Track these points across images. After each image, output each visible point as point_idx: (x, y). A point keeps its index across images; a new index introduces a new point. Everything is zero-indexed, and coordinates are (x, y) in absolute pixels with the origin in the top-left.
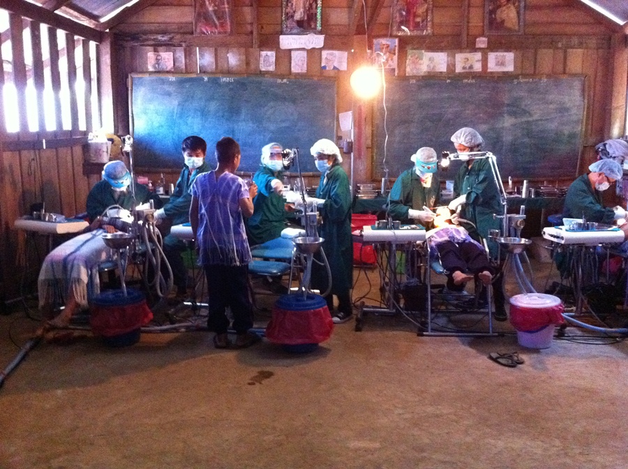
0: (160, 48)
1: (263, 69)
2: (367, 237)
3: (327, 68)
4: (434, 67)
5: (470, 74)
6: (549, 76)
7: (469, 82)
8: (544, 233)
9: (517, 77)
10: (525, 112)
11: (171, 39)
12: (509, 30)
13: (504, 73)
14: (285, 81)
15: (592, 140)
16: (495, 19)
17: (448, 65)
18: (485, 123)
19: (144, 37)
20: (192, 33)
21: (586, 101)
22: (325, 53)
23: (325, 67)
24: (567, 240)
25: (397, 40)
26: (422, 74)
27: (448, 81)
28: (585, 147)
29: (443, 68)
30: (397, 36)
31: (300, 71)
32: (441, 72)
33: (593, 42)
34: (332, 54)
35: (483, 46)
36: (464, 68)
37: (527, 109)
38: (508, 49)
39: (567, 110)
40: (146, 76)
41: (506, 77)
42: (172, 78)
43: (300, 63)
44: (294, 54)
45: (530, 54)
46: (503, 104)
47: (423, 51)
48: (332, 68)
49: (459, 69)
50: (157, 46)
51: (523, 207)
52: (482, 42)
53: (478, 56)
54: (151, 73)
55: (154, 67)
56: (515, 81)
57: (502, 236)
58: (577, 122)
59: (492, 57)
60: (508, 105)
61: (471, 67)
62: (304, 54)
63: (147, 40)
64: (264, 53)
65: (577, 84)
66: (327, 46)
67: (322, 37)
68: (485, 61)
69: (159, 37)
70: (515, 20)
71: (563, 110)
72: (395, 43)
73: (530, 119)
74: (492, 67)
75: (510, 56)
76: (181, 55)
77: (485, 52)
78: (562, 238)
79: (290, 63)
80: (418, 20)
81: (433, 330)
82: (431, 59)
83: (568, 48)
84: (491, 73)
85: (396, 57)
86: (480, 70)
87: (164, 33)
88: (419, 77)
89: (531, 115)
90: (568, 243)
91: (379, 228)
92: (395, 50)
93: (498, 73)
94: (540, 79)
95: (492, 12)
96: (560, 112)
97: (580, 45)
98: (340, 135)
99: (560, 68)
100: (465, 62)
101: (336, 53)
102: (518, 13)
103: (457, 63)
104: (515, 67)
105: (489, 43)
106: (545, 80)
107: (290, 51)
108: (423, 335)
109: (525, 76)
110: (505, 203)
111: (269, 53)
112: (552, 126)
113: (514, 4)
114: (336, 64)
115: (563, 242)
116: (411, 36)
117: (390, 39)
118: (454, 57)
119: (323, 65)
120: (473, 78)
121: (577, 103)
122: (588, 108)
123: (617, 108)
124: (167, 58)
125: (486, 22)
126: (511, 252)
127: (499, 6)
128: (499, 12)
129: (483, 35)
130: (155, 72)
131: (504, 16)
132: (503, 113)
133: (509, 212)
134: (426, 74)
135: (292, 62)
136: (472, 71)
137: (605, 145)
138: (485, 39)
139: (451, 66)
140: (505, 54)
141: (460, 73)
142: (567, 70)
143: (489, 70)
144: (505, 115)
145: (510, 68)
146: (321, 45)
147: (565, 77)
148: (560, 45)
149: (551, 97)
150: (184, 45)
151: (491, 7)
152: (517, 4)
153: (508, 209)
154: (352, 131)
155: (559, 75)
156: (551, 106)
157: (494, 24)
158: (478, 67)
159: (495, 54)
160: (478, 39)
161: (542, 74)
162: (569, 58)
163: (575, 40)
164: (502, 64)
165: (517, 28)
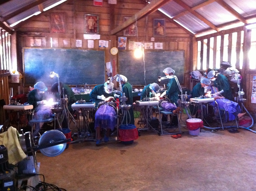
0: (35, 38)
1: (77, 46)
3: (101, 47)
4: (138, 47)
6: (173, 51)
10: (167, 63)
11: (41, 34)
12: (161, 35)
13: (160, 49)
14: (86, 51)
15: (187, 71)
16: (156, 31)
18: (155, 66)
19: (30, 33)
20: (49, 32)
21: (185, 59)
22: (100, 41)
23: (100, 46)
25: (126, 38)
28: (185, 74)
30: (126, 36)
31: (91, 47)
33: (186, 40)
34: (103, 42)
35: (153, 40)
36: (147, 48)
37: (167, 61)
38: (161, 42)
39: (179, 61)
40: (30, 48)
41: (160, 51)
42: (41, 49)
43: (91, 45)
44: (89, 41)
45: (167, 43)
47: (134, 42)
48: (103, 46)
50: (34, 37)
51: (186, 92)
52: (153, 39)
53: (151, 44)
54: (32, 47)
55: (34, 45)
56: (164, 52)
58: (183, 65)
59: (156, 44)
60: (162, 60)
61: (149, 47)
62: (93, 41)
63: (30, 34)
64: (77, 40)
65: (182, 53)
67: (99, 36)
68: (154, 45)
69: (36, 33)
70: (163, 32)
74: (156, 47)
75: (161, 44)
76: (44, 40)
77: (153, 42)
79: (87, 44)
80: (132, 31)
82: (137, 44)
83: (179, 41)
87: (38, 32)
88: (133, 50)
89: (169, 64)
90: (200, 102)
93: (158, 49)
94: (171, 52)
95: (156, 29)
96: (177, 62)
97: (183, 41)
98: (106, 70)
99: (176, 48)
100: (147, 46)
101: (104, 41)
102: (164, 30)
105: (155, 40)
107: (87, 40)
109: (166, 50)
110: (182, 91)
111: (79, 40)
113: (162, 27)
114: (104, 45)
115: (198, 102)
118: (144, 44)
120: (150, 51)
121: (182, 59)
122: (185, 61)
123: (195, 61)
124: (39, 42)
127: (158, 27)
128: (158, 29)
130: (34, 47)
131: (159, 31)
135: (88, 44)
136: (150, 49)
138: (154, 38)
142: (179, 49)
143: (155, 49)
144: (161, 63)
145: (162, 48)
146: (99, 38)
147: (178, 51)
148: (177, 41)
149: (174, 57)
150: (46, 36)
154: (111, 69)
156: (174, 60)
157: (156, 33)
158: (152, 47)
160: (152, 38)
161: (171, 50)
162: (179, 45)
163: (181, 39)
164: (159, 46)
165: (163, 35)
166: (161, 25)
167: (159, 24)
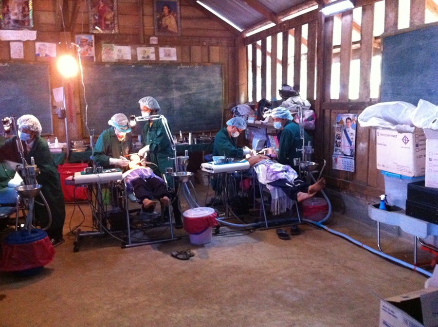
2: (78, 180)
3: (41, 56)
4: (122, 56)
5: (148, 62)
6: (199, 64)
7: (148, 67)
8: (202, 167)
9: (179, 64)
10: (186, 88)
12: (172, 32)
13: (170, 61)
14: (6, 64)
15: (229, 106)
16: (162, 24)
17: (132, 55)
18: (161, 95)
21: (224, 81)
22: (38, 44)
23: (38, 55)
24: (216, 170)
25: (93, 37)
26: (114, 61)
27: (133, 66)
28: (225, 110)
29: (128, 57)
30: (93, 34)
31: (18, 57)
32: (128, 60)
33: (225, 42)
34: (44, 45)
35: (155, 43)
36: (143, 57)
37: (187, 85)
38: (171, 46)
39: (213, 86)
41: (171, 64)
43: (18, 51)
44: (12, 44)
45: (186, 49)
46: (172, 83)
47: (113, 45)
48: (44, 55)
49: (140, 58)
51: (186, 151)
52: (154, 40)
53: (152, 49)
56: (179, 67)
57: (174, 171)
58: (219, 94)
59: (162, 50)
60: (176, 83)
61: (148, 57)
62: (22, 44)
65: (217, 69)
66: (39, 39)
67: (35, 33)
68: (157, 53)
70: (175, 26)
71: (210, 86)
72: (91, 38)
73: (190, 92)
74: (162, 57)
75: (173, 50)
77: (157, 47)
78: (213, 170)
79: (10, 51)
80: (108, 23)
81: (133, 242)
82: (120, 51)
83: (211, 46)
84: (162, 61)
85: (93, 48)
86: (154, 59)
88: (112, 63)
89: (191, 90)
90: (216, 172)
91: (87, 173)
92: (92, 43)
93: (168, 61)
94: (194, 66)
95: (160, 20)
96: (208, 88)
97: (217, 44)
98: (54, 105)
99: (206, 59)
100: (144, 54)
101: (47, 44)
102: (176, 21)
103: (138, 54)
104: (177, 57)
105: (159, 41)
106: (197, 67)
107: (9, 42)
108: (126, 247)
109: (184, 64)
110: (175, 149)
112: (204, 96)
113: (173, 15)
114: (47, 52)
115: (213, 172)
116: (103, 34)
117: (88, 36)
118: (136, 50)
119: (37, 53)
120: (150, 64)
121: (219, 82)
122: (225, 84)
123: (243, 84)
125: (156, 27)
126: (181, 182)
127: (164, 16)
128: (163, 20)
129: (154, 35)
131: (167, 23)
132: (172, 88)
133: (178, 155)
134: (117, 61)
136: (149, 59)
137: (236, 108)
138: (156, 38)
139: (134, 56)
140: (170, 48)
141: (141, 61)
142: (211, 61)
143: (160, 59)
144: (174, 90)
145: (174, 58)
146: (35, 38)
147: (209, 64)
148: (205, 44)
149: (202, 78)
151: (158, 17)
152: (175, 15)
153: (177, 153)
154: (64, 101)
155: (206, 63)
156: (203, 84)
157: (161, 28)
158: (153, 57)
159: (164, 48)
160: (151, 38)
161: (195, 63)
162: (211, 52)
163: (214, 41)
164: (169, 55)
165: (176, 31)
166: (170, 12)
167: (166, 10)
